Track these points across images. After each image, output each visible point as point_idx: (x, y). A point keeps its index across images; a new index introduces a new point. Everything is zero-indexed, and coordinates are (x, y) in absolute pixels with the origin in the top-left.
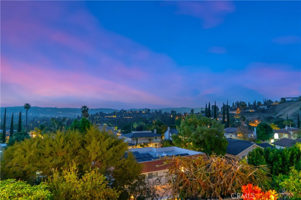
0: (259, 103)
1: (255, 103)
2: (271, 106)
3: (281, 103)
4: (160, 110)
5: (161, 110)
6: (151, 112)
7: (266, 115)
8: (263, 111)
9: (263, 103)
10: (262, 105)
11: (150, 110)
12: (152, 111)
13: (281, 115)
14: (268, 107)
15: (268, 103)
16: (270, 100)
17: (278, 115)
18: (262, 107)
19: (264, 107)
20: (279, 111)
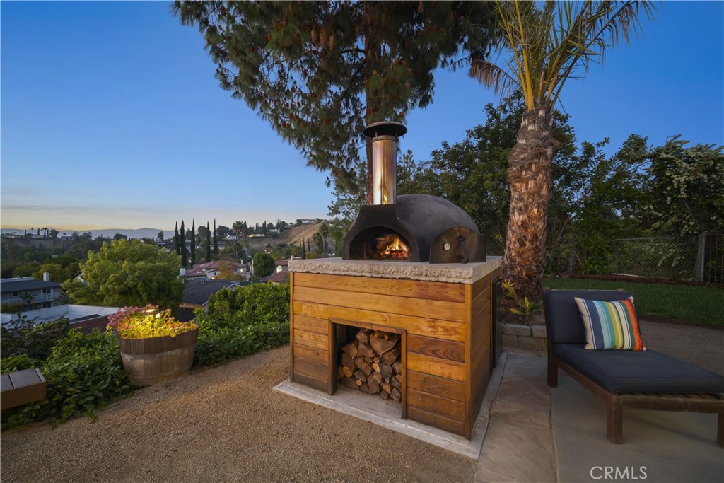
0: (270, 225)
1: (264, 225)
2: (286, 229)
3: (296, 225)
4: (85, 233)
5: (90, 233)
6: (59, 236)
7: (278, 242)
8: (275, 236)
9: (275, 226)
10: (274, 228)
11: (57, 232)
12: (65, 234)
13: (295, 242)
14: (281, 231)
15: (282, 226)
16: (283, 222)
17: (292, 242)
18: (273, 231)
19: (276, 230)
20: (294, 237)
